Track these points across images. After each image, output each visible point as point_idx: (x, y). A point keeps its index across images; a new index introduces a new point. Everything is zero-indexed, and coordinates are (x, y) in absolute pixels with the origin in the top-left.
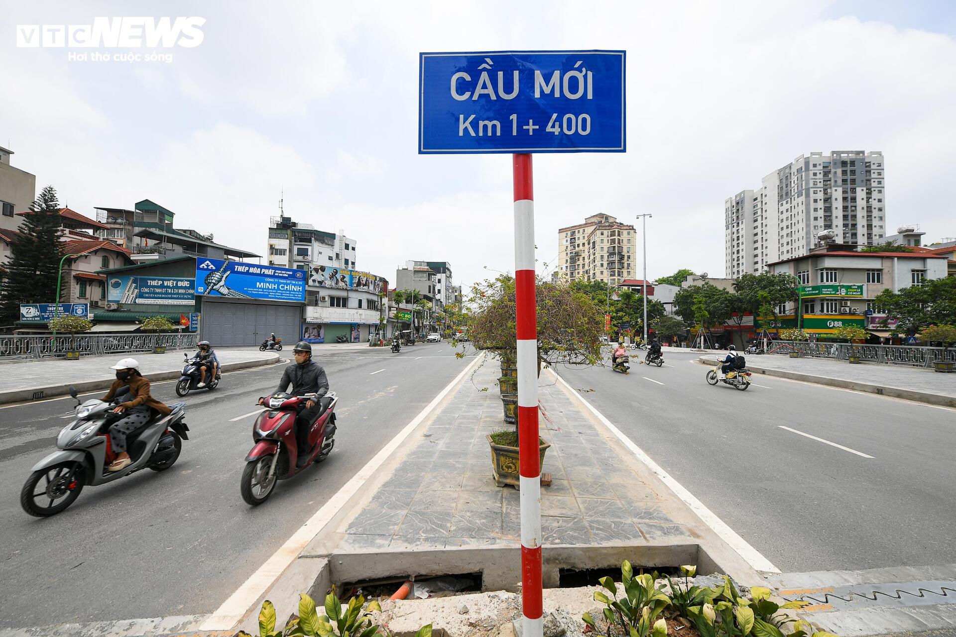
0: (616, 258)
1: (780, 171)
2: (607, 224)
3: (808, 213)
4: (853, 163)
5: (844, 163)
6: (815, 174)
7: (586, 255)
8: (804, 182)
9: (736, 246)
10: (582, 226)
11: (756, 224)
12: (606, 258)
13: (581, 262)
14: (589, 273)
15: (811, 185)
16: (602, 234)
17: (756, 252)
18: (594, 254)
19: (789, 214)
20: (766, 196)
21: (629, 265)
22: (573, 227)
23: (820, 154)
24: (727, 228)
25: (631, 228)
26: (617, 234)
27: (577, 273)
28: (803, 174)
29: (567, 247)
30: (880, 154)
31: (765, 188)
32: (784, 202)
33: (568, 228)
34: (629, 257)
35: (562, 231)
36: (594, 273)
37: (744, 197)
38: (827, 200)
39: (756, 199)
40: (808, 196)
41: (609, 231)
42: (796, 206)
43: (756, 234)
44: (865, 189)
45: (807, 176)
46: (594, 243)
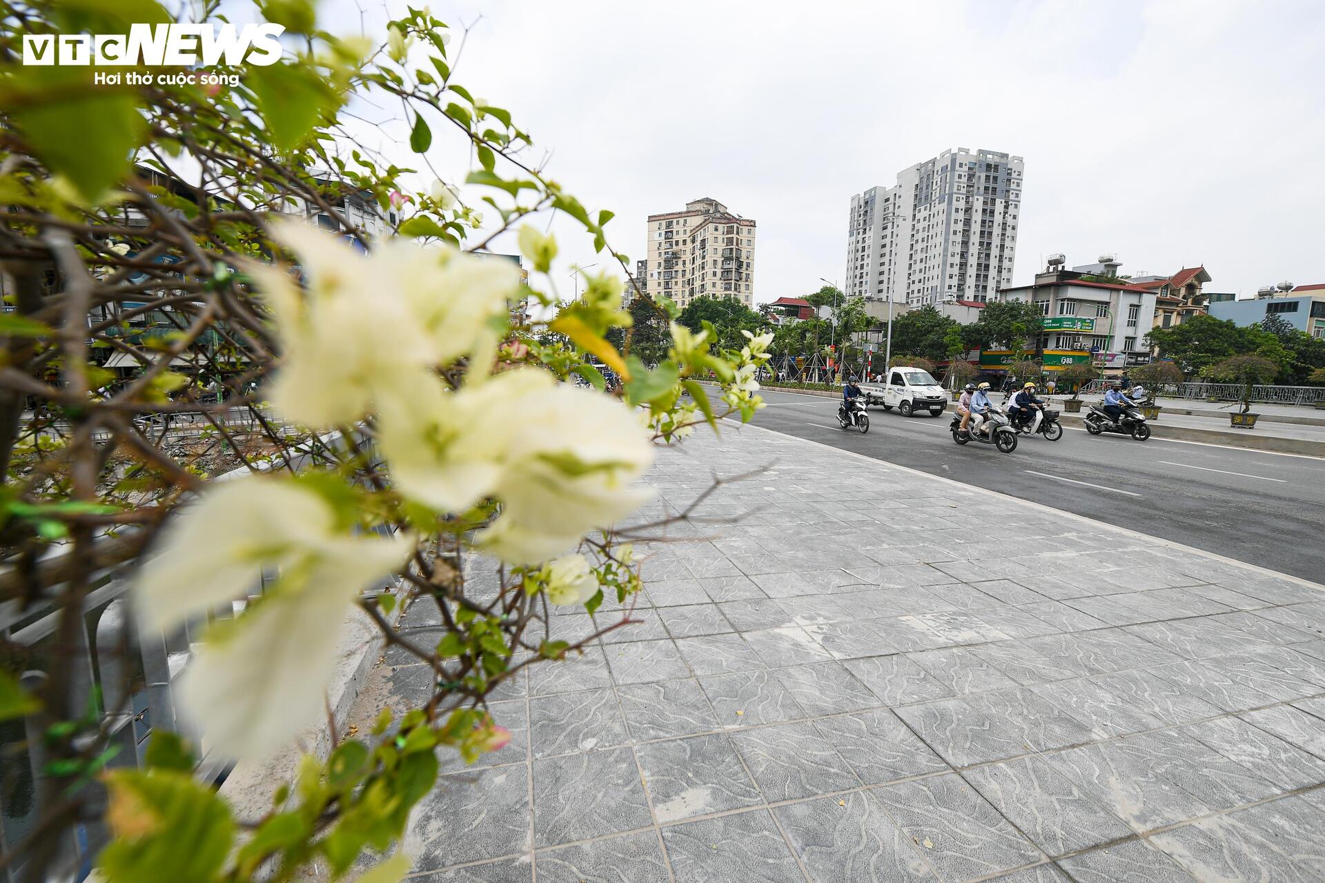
0: (733, 265)
1: (922, 165)
2: (718, 215)
3: (948, 225)
4: (996, 167)
5: (989, 166)
6: (960, 177)
7: (688, 257)
8: (948, 185)
9: (860, 259)
10: (683, 215)
11: (885, 232)
12: (719, 264)
13: (680, 267)
14: (693, 285)
15: (955, 190)
16: (716, 229)
17: (882, 269)
18: (704, 257)
19: (926, 223)
20: (900, 197)
21: (748, 275)
22: (669, 214)
23: (967, 151)
24: (851, 235)
25: (752, 224)
26: (735, 232)
27: (674, 283)
28: (948, 174)
29: (660, 244)
30: (1021, 160)
31: (900, 186)
32: (923, 208)
33: (661, 216)
34: (748, 265)
35: (653, 219)
36: (703, 285)
37: (875, 195)
38: (968, 210)
39: (887, 200)
40: (950, 203)
41: (725, 226)
42: (936, 214)
43: (884, 246)
44: (1003, 201)
45: (952, 177)
46: (703, 241)
